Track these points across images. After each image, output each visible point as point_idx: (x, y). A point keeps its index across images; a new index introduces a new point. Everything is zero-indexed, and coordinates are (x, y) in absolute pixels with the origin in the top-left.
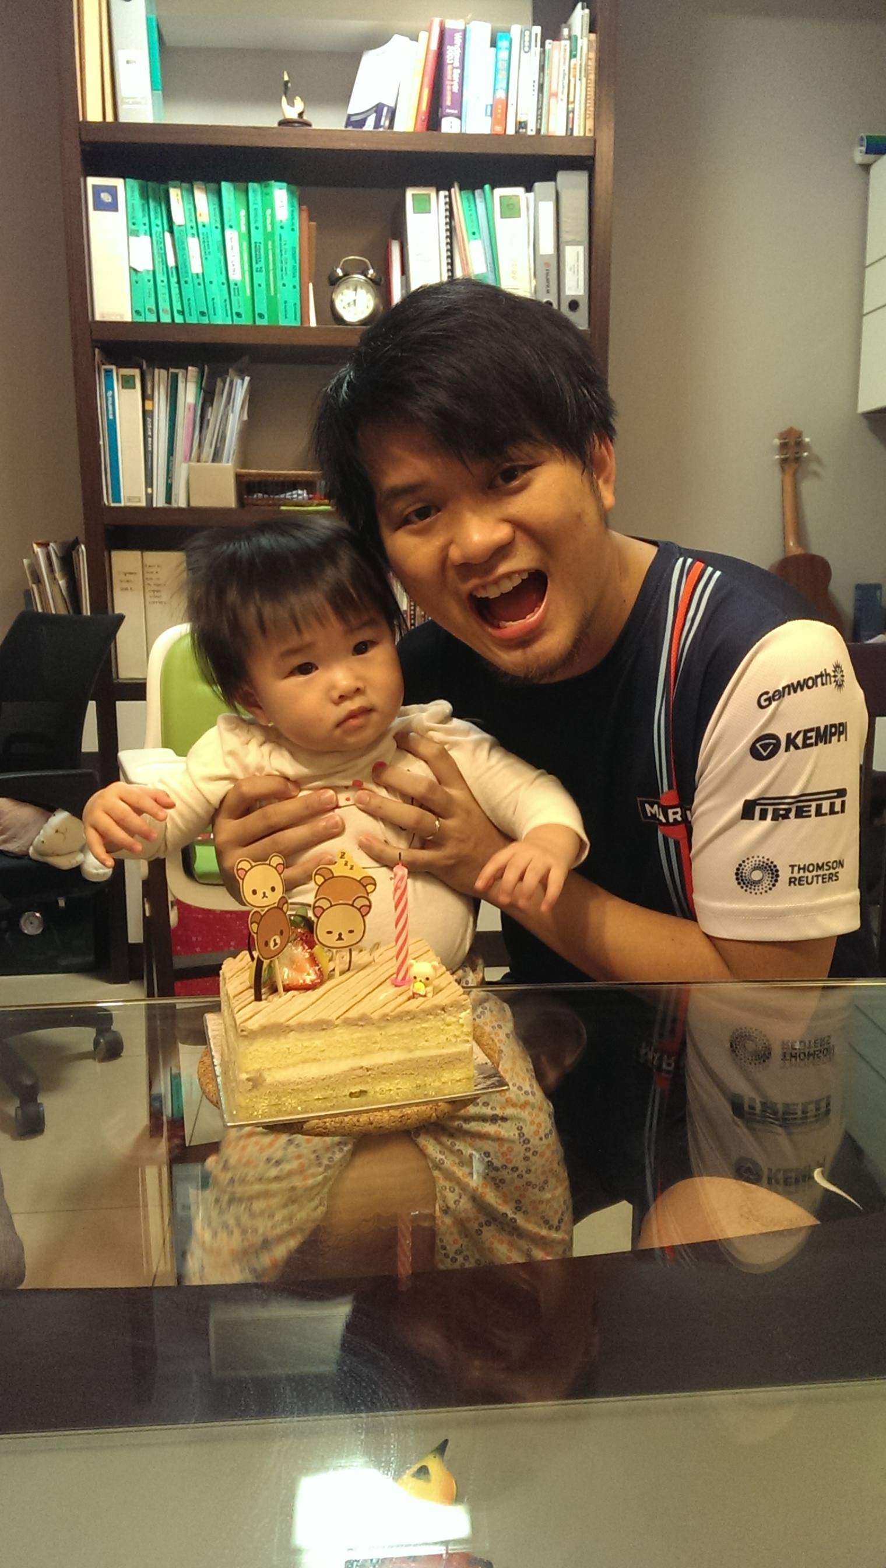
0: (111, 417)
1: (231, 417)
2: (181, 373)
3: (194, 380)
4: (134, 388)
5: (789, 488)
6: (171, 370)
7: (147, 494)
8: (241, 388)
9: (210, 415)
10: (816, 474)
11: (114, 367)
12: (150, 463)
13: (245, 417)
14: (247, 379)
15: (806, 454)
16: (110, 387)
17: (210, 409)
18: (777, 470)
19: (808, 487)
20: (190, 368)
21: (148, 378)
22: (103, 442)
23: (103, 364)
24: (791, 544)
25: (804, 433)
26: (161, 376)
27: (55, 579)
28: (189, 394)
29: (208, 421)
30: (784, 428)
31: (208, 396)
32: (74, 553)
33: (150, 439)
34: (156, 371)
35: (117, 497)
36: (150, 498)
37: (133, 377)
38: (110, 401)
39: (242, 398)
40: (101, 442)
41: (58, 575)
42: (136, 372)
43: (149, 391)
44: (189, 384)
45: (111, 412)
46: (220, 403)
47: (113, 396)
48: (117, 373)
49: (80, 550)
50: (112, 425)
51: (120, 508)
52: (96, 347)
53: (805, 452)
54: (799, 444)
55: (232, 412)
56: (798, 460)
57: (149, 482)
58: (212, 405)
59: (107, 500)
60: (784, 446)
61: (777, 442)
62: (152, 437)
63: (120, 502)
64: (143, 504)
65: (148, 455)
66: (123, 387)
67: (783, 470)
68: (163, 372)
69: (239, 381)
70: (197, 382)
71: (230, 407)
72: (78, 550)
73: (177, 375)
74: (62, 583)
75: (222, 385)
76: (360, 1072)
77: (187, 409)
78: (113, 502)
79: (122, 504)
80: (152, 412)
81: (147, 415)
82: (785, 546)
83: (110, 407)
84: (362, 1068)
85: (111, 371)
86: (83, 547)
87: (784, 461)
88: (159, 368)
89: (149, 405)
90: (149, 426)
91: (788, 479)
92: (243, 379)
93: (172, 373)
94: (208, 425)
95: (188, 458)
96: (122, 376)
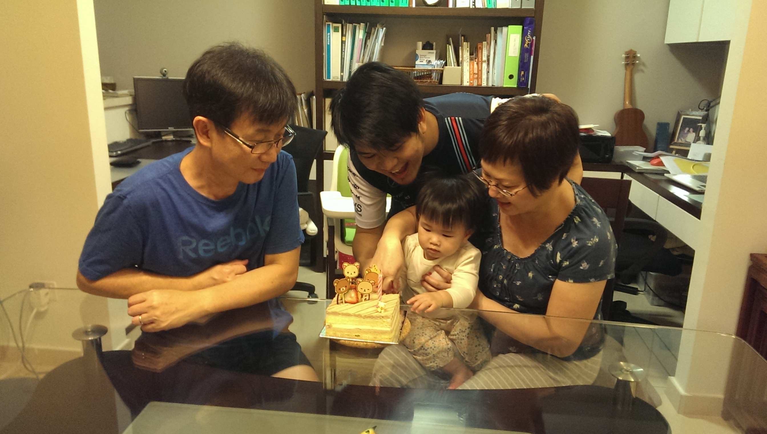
0: (328, 44)
1: (377, 44)
2: (358, 25)
3: (363, 28)
4: (338, 32)
5: (628, 77)
6: (354, 24)
7: (341, 75)
8: (382, 32)
9: (369, 43)
10: (642, 71)
11: (331, 23)
12: (343, 63)
13: (383, 45)
14: (384, 29)
15: (637, 62)
16: (329, 31)
17: (369, 40)
18: (623, 68)
19: (638, 77)
20: (361, 24)
21: (344, 27)
22: (325, 54)
23: (327, 22)
24: (627, 103)
25: (637, 52)
26: (349, 26)
27: (303, 108)
28: (360, 34)
29: (368, 45)
30: (627, 50)
31: (368, 35)
32: (311, 99)
33: (343, 53)
34: (348, 24)
35: (329, 77)
36: (342, 77)
37: (338, 27)
38: (328, 37)
39: (382, 37)
40: (324, 54)
41: (304, 107)
42: (340, 25)
43: (344, 33)
44: (360, 30)
45: (328, 42)
46: (373, 38)
47: (330, 35)
48: (332, 25)
49: (313, 99)
50: (329, 47)
51: (330, 82)
52: (324, 15)
53: (637, 61)
54: (635, 57)
55: (377, 42)
56: (633, 64)
57: (342, 70)
58: (369, 39)
59: (325, 78)
60: (627, 58)
61: (624, 56)
62: (344, 52)
63: (330, 79)
64: (339, 80)
65: (342, 59)
66: (334, 31)
67: (626, 69)
68: (351, 25)
69: (381, 30)
70: (364, 30)
71: (377, 40)
72: (312, 98)
73: (356, 26)
74: (306, 110)
75: (374, 30)
76: (358, 330)
77: (359, 41)
78: (328, 79)
79: (331, 80)
80: (345, 41)
81: (343, 42)
82: (624, 103)
83: (328, 40)
84: (358, 329)
85: (329, 25)
86: (314, 97)
87: (627, 65)
88: (349, 23)
89: (344, 39)
90: (344, 47)
91: (628, 73)
92: (383, 29)
93: (354, 25)
94: (367, 47)
95: (358, 61)
96: (334, 27)
